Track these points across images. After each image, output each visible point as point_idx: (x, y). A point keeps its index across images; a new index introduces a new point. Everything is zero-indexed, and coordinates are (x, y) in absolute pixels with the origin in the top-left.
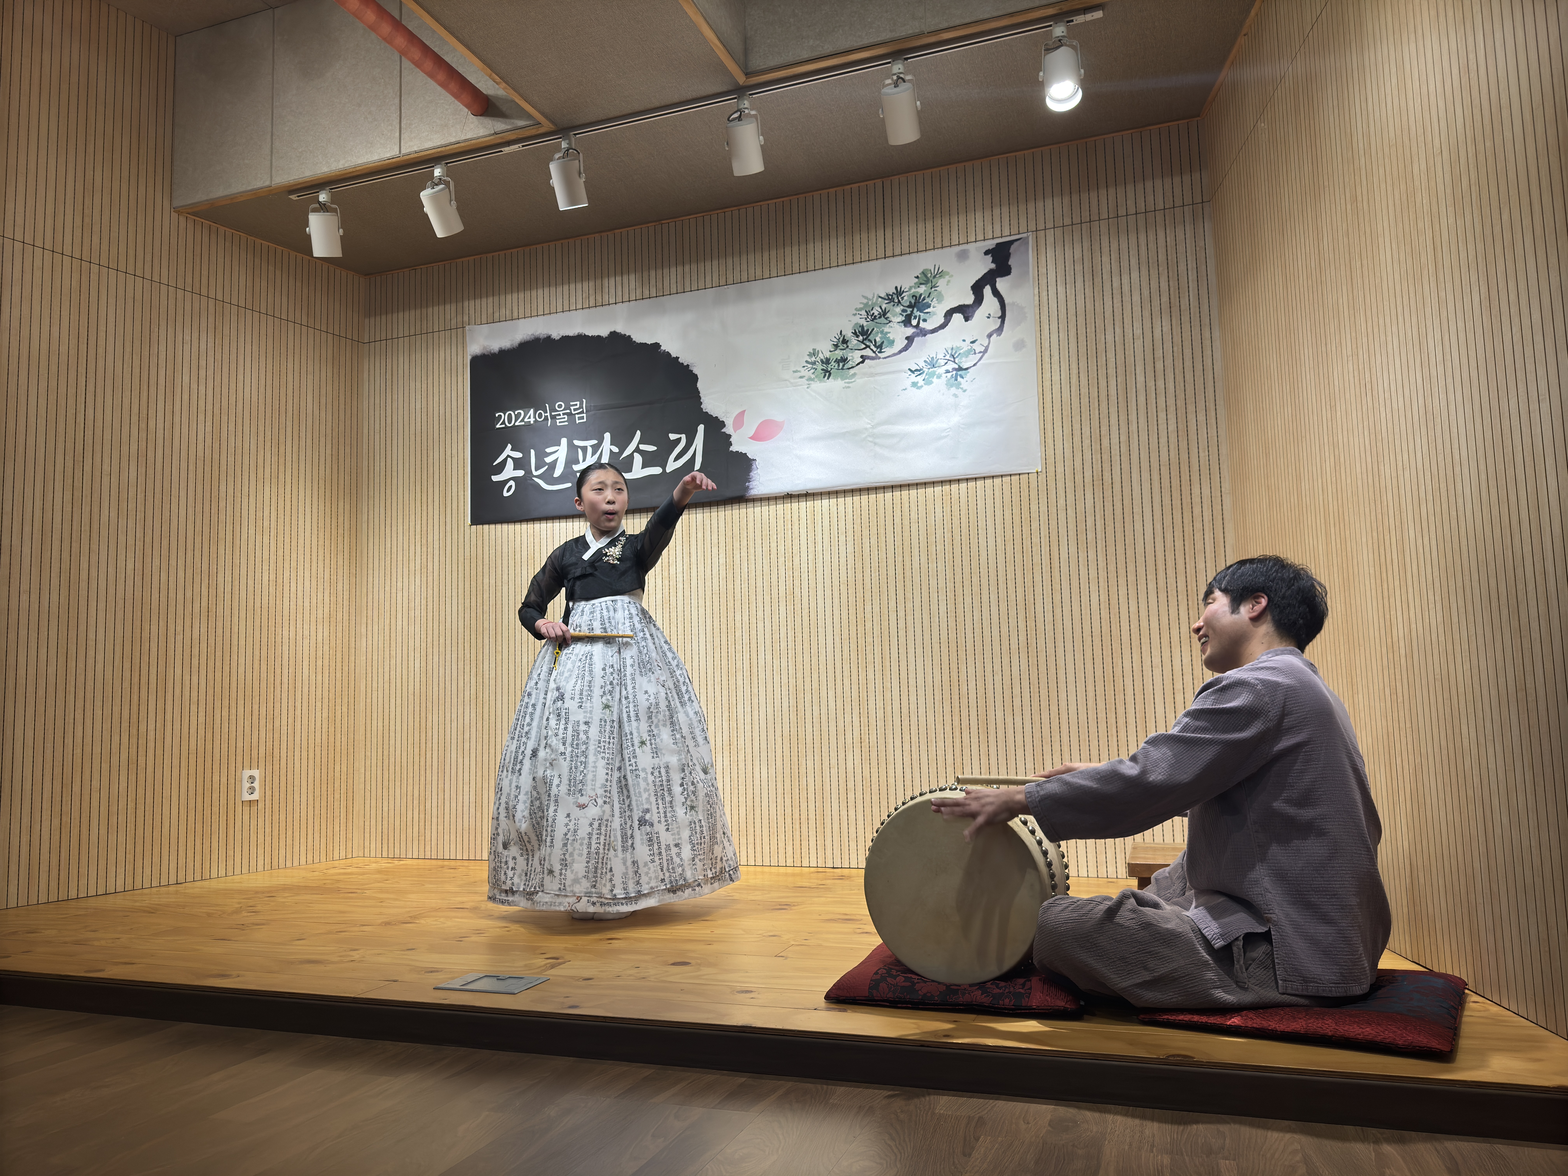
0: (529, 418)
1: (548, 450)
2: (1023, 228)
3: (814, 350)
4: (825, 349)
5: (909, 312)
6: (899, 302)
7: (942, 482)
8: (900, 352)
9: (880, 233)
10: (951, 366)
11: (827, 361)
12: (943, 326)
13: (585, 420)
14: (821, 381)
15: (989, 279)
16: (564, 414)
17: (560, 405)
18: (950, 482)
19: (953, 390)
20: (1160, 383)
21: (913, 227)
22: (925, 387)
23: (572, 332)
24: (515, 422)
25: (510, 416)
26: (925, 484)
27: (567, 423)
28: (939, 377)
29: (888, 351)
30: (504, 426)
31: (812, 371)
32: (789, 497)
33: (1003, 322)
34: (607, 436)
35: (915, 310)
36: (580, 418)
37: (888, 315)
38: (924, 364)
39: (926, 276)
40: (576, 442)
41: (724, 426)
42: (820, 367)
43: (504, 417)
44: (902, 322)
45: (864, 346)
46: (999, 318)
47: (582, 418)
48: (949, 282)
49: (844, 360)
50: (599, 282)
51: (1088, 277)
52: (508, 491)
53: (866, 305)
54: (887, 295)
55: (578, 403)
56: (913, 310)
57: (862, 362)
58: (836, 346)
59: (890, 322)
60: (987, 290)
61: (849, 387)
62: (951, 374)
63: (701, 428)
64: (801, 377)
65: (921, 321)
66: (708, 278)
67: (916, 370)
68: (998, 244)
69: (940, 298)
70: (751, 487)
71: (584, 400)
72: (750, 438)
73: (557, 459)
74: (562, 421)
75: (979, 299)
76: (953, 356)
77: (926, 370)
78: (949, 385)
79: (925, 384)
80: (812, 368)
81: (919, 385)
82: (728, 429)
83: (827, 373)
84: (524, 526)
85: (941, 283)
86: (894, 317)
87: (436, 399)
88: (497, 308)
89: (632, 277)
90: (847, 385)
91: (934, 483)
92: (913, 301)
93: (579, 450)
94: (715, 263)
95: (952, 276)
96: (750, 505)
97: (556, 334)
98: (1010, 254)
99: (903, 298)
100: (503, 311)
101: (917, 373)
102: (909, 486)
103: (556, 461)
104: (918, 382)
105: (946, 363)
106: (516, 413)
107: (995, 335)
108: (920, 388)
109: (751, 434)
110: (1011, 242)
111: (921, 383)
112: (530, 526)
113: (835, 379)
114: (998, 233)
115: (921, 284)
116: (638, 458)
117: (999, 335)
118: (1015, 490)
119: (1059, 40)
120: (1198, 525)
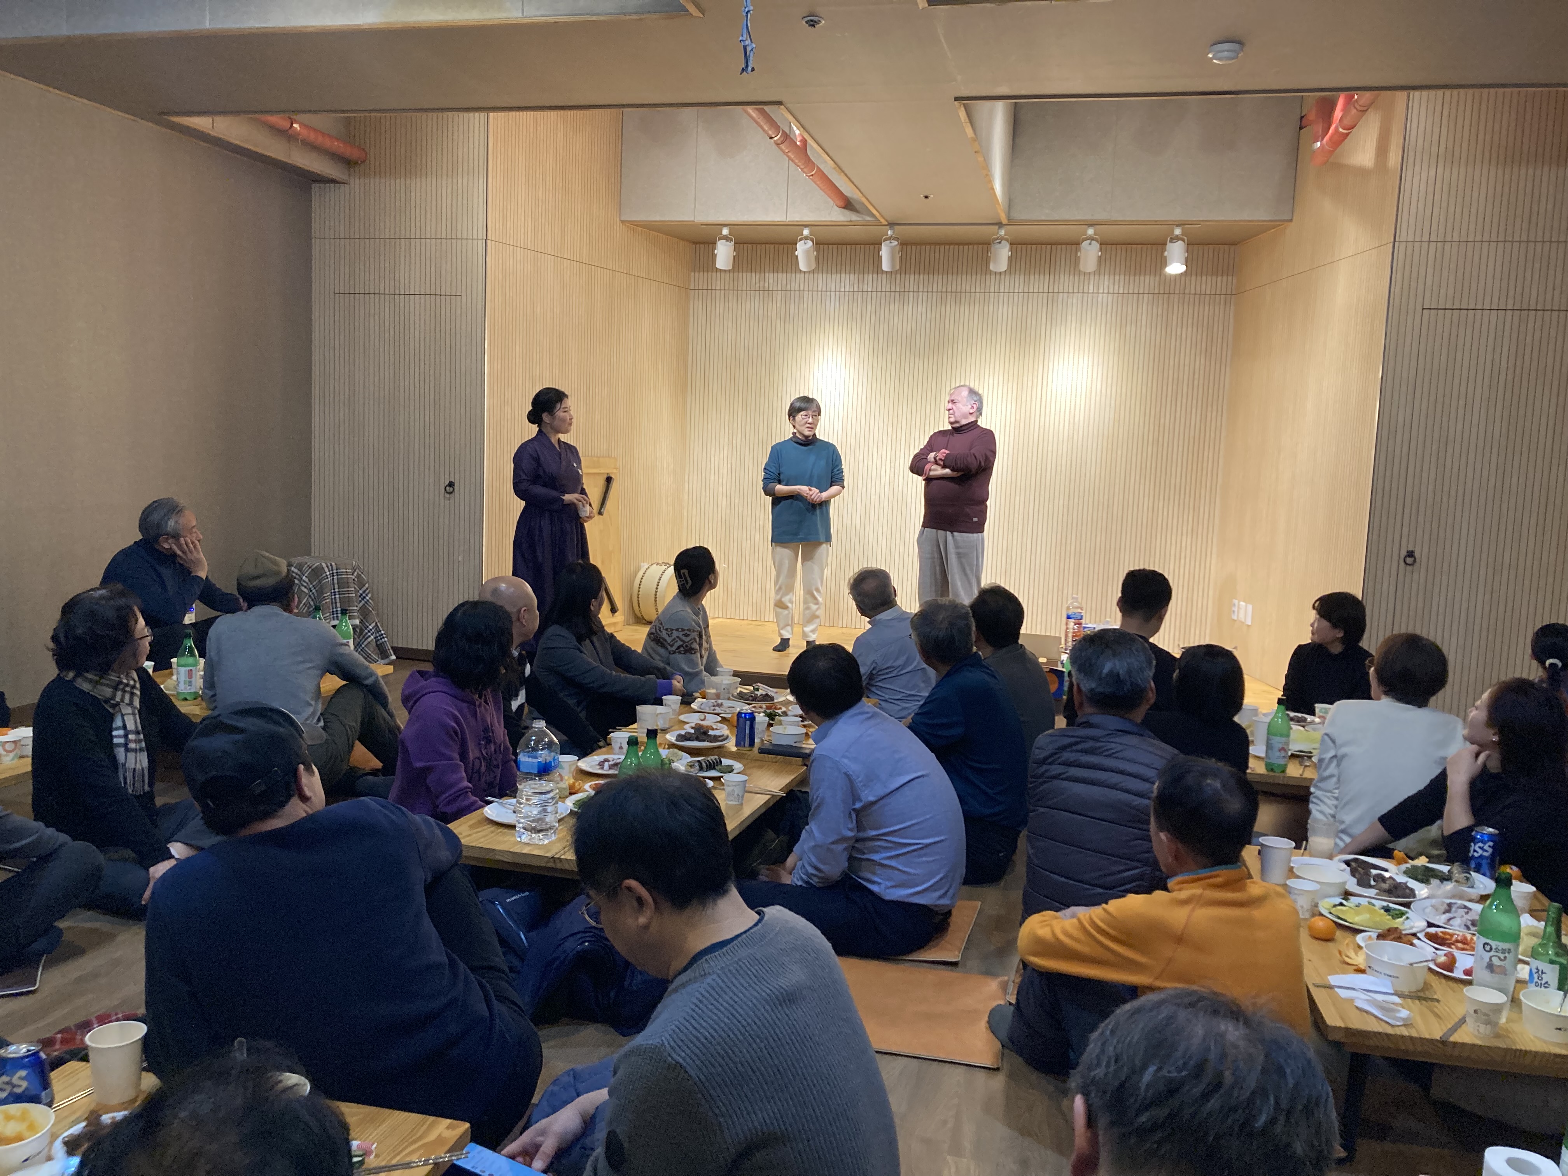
20: (1195, 393)
51: (1164, 325)
66: (935, 286)
94: (940, 277)
119: (1177, 236)
120: (1204, 472)
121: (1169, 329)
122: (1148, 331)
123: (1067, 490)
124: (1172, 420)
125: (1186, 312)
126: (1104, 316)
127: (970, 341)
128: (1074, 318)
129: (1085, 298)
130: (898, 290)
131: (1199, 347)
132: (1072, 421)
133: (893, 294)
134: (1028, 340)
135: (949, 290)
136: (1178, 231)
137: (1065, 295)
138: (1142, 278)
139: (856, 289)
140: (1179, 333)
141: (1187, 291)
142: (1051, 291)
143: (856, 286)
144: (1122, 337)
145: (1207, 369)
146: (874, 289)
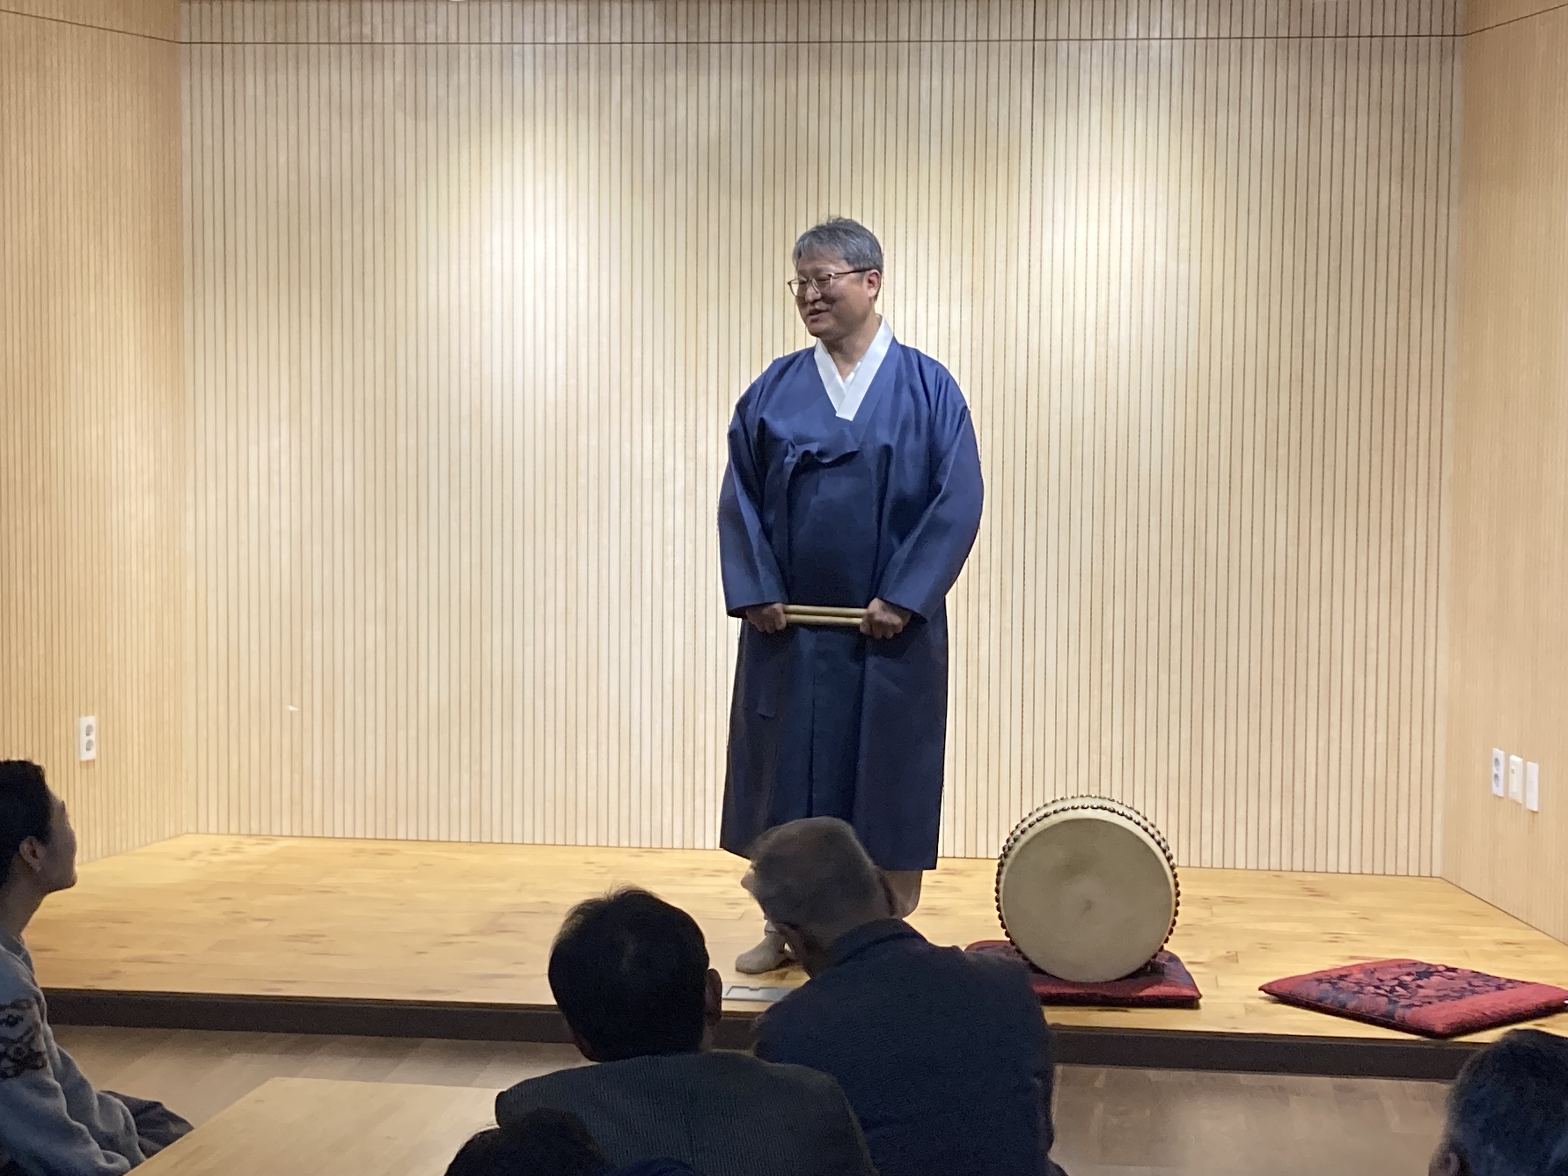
9: (1029, 5)
50: (594, 7)
89: (649, 7)
121: (1316, 118)
122: (1268, 123)
124: (1332, 331)
125: (1352, 77)
126: (1165, 92)
127: (858, 157)
128: (1096, 100)
129: (1120, 52)
130: (683, 38)
131: (1385, 160)
132: (1102, 338)
133: (671, 48)
134: (992, 151)
135: (803, 37)
137: (1074, 45)
139: (583, 38)
140: (1338, 128)
141: (1353, 31)
142: (1040, 35)
143: (583, 30)
144: (1210, 140)
145: (1407, 211)
146: (627, 38)
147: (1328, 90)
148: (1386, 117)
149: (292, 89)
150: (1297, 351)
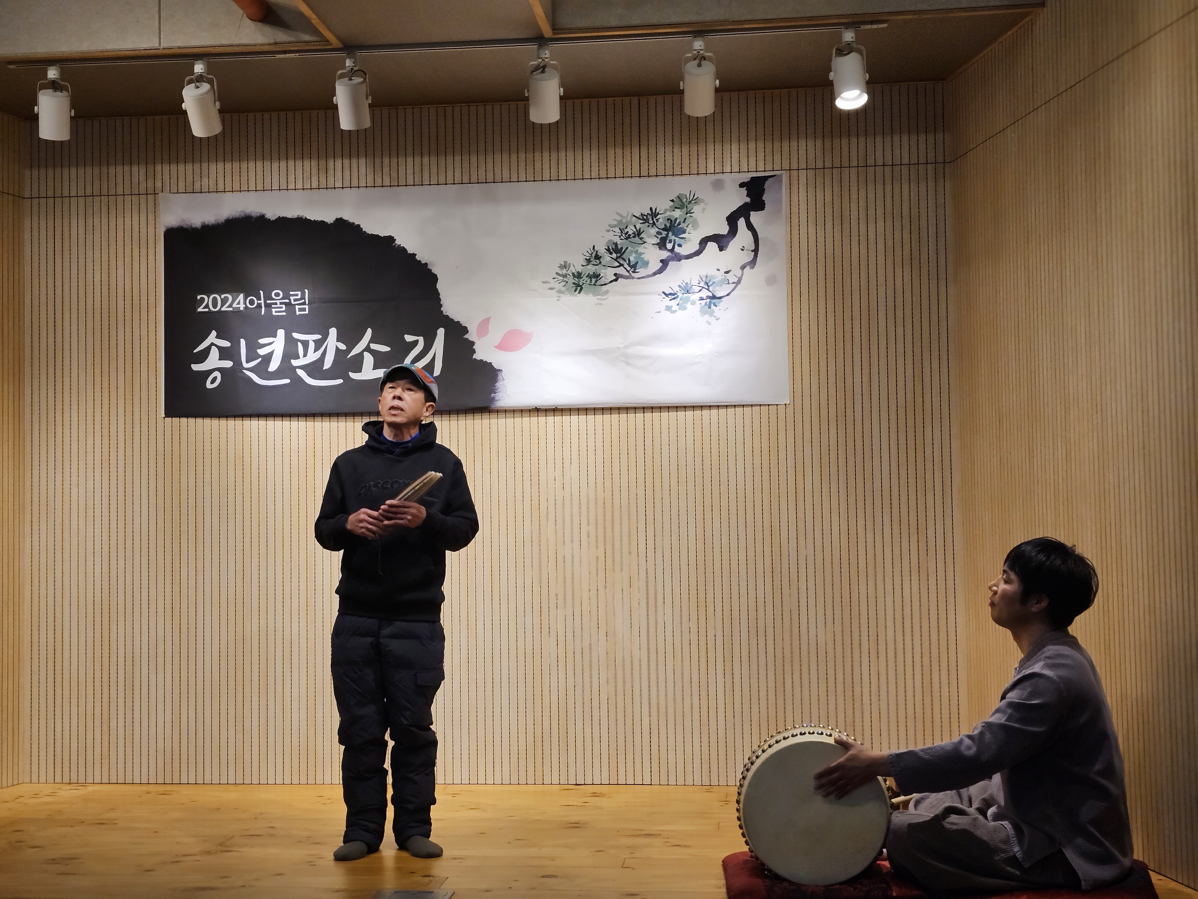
0: (239, 303)
1: (262, 341)
2: (777, 166)
3: (565, 262)
4: (577, 264)
5: (664, 235)
6: (654, 223)
7: (694, 407)
8: (655, 274)
9: (636, 150)
10: (705, 293)
11: (579, 275)
12: (698, 253)
13: (307, 312)
14: (571, 294)
15: (743, 212)
16: (281, 303)
17: (277, 295)
18: (702, 407)
19: (707, 317)
20: (900, 330)
21: (669, 149)
22: (679, 312)
23: (291, 213)
24: (222, 306)
25: (214, 299)
26: (677, 408)
27: (284, 314)
28: (693, 303)
29: (642, 272)
30: (207, 310)
31: (564, 283)
32: (537, 411)
33: (756, 256)
34: (333, 332)
35: (670, 233)
36: (300, 310)
37: (642, 235)
38: (678, 289)
39: (681, 200)
40: (296, 335)
41: (467, 332)
42: (571, 280)
43: (208, 300)
44: (657, 244)
45: (618, 264)
46: (752, 251)
47: (304, 310)
48: (704, 209)
49: (597, 276)
50: (322, 163)
51: (837, 221)
52: (213, 381)
53: (620, 222)
54: (642, 215)
55: (299, 293)
56: (668, 234)
57: (616, 280)
58: (589, 261)
59: (645, 242)
60: (741, 222)
61: (601, 304)
62: (705, 301)
63: (441, 332)
64: (551, 289)
65: (676, 246)
66: (450, 174)
67: (670, 294)
68: (753, 178)
69: (695, 225)
70: (497, 398)
71: (306, 291)
72: (496, 347)
73: (272, 353)
74: (279, 310)
75: (733, 231)
76: (707, 284)
77: (680, 294)
78: (703, 312)
79: (679, 309)
80: (563, 281)
81: (673, 309)
82: (471, 336)
83: (579, 288)
84: (231, 422)
85: (697, 209)
86: (649, 237)
87: (120, 271)
88: (197, 178)
89: (362, 161)
90: (600, 302)
91: (685, 408)
92: (668, 225)
93: (299, 344)
94: (458, 158)
95: (707, 204)
96: (494, 415)
97: (272, 214)
98: (764, 190)
99: (657, 220)
100: (205, 181)
101: (671, 297)
102: (660, 408)
103: (271, 354)
104: (672, 307)
105: (700, 290)
106: (223, 296)
107: (748, 268)
108: (674, 312)
109: (497, 343)
110: (766, 178)
111: (675, 307)
112: (239, 422)
113: (587, 293)
114: (752, 167)
115: (676, 208)
116: (369, 359)
117: (752, 268)
118: (765, 420)
119: (849, 44)
120: (929, 465)
121: (846, 225)
122: (812, 230)
123: (700, 508)
124: (866, 378)
125: (871, 195)
136: (849, 36)
138: (794, 144)
141: (871, 162)
147: (854, 205)
148: (898, 224)
149: (105, 228)
150: (841, 394)
